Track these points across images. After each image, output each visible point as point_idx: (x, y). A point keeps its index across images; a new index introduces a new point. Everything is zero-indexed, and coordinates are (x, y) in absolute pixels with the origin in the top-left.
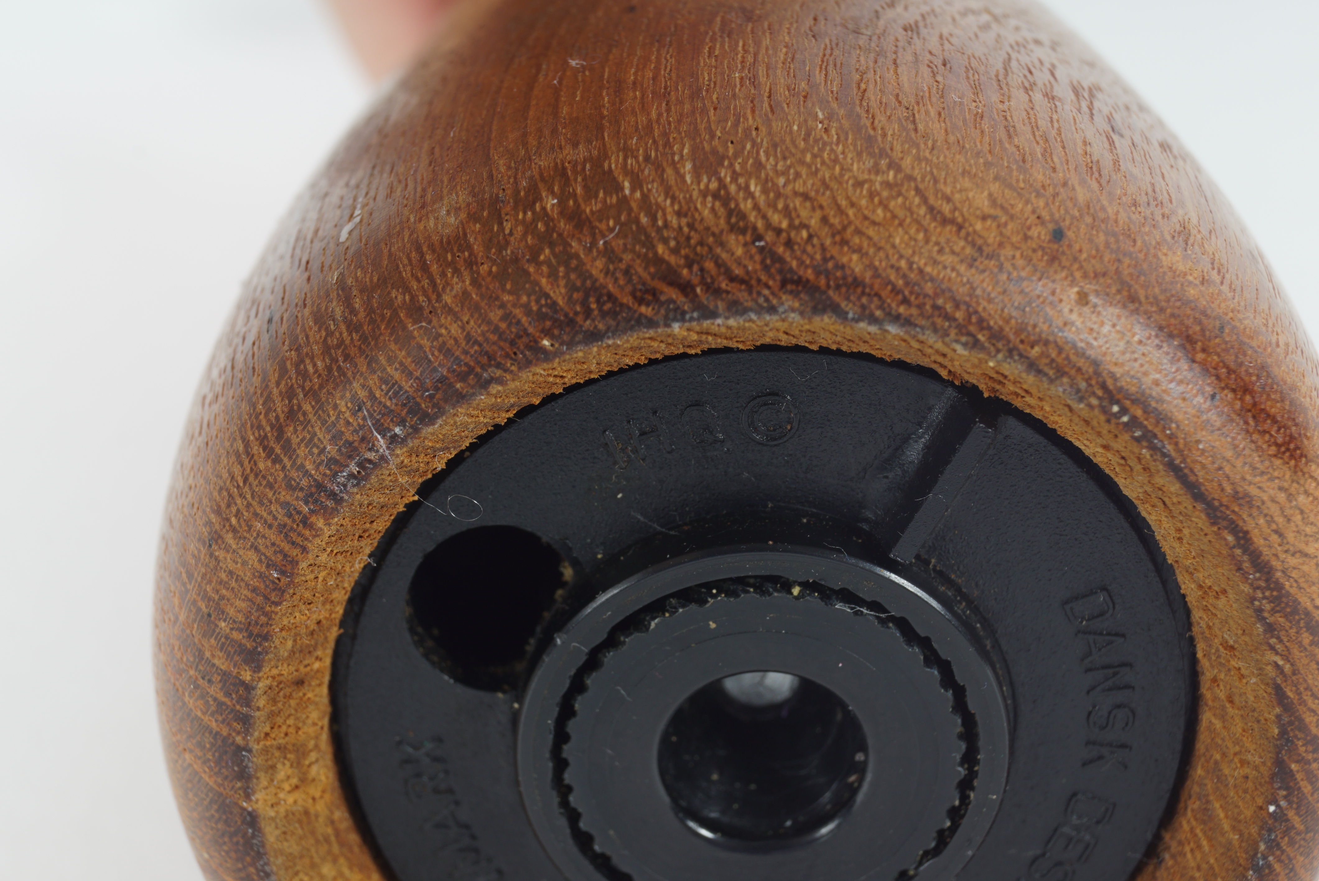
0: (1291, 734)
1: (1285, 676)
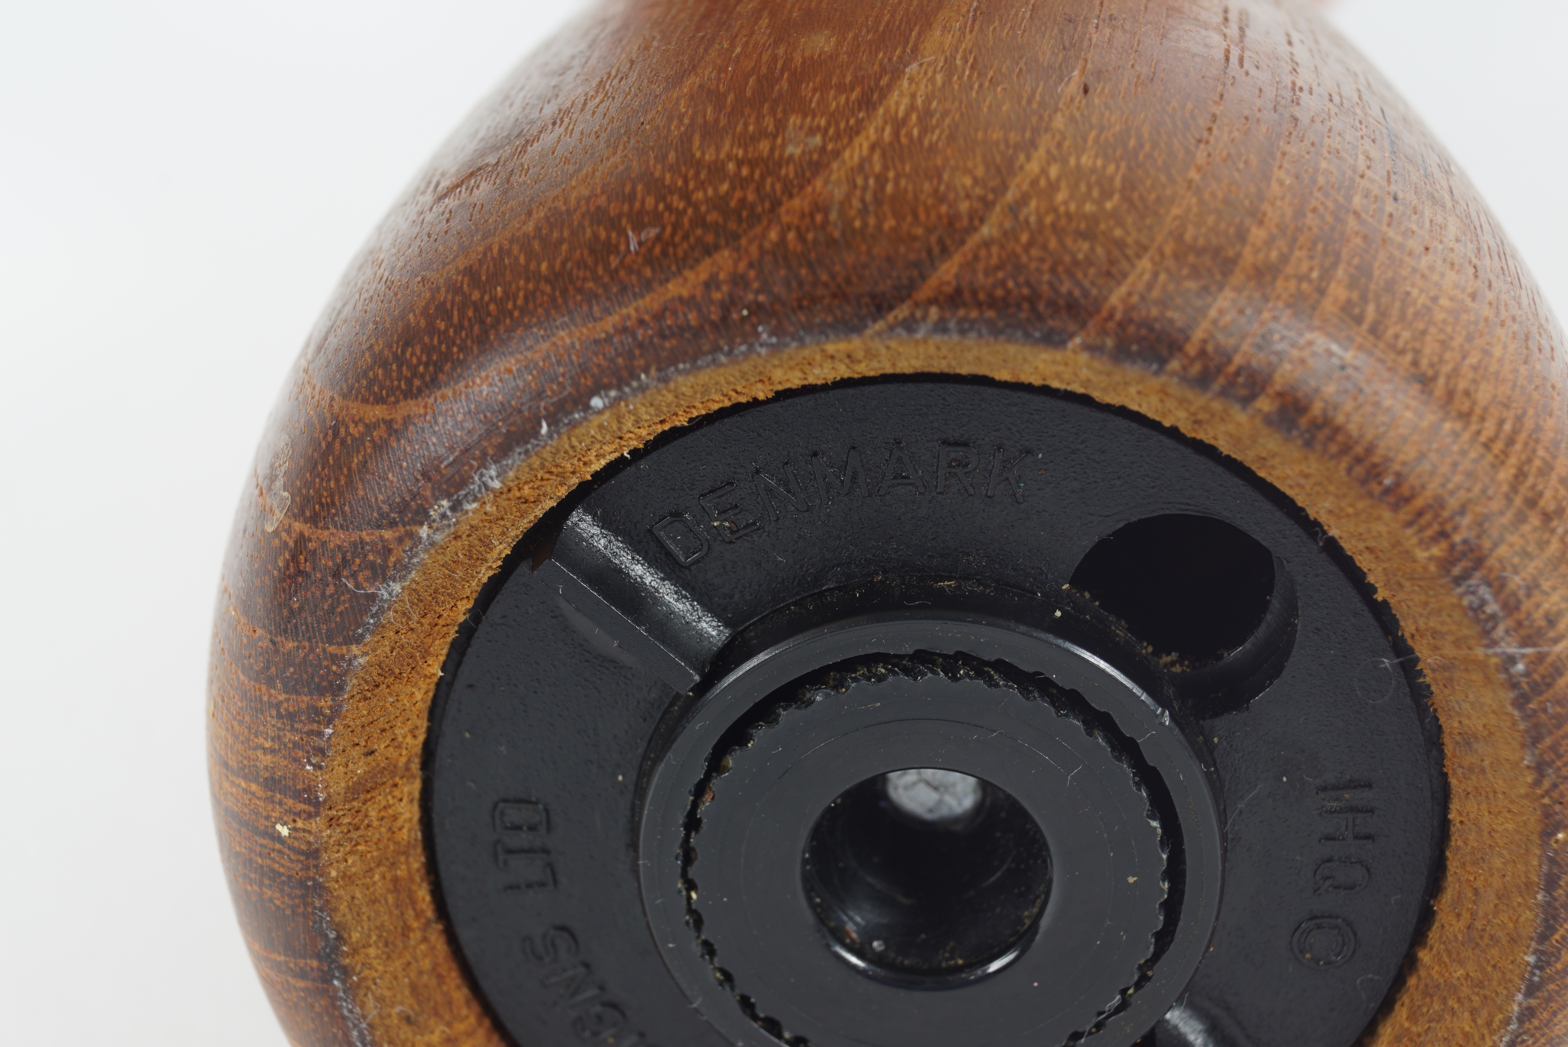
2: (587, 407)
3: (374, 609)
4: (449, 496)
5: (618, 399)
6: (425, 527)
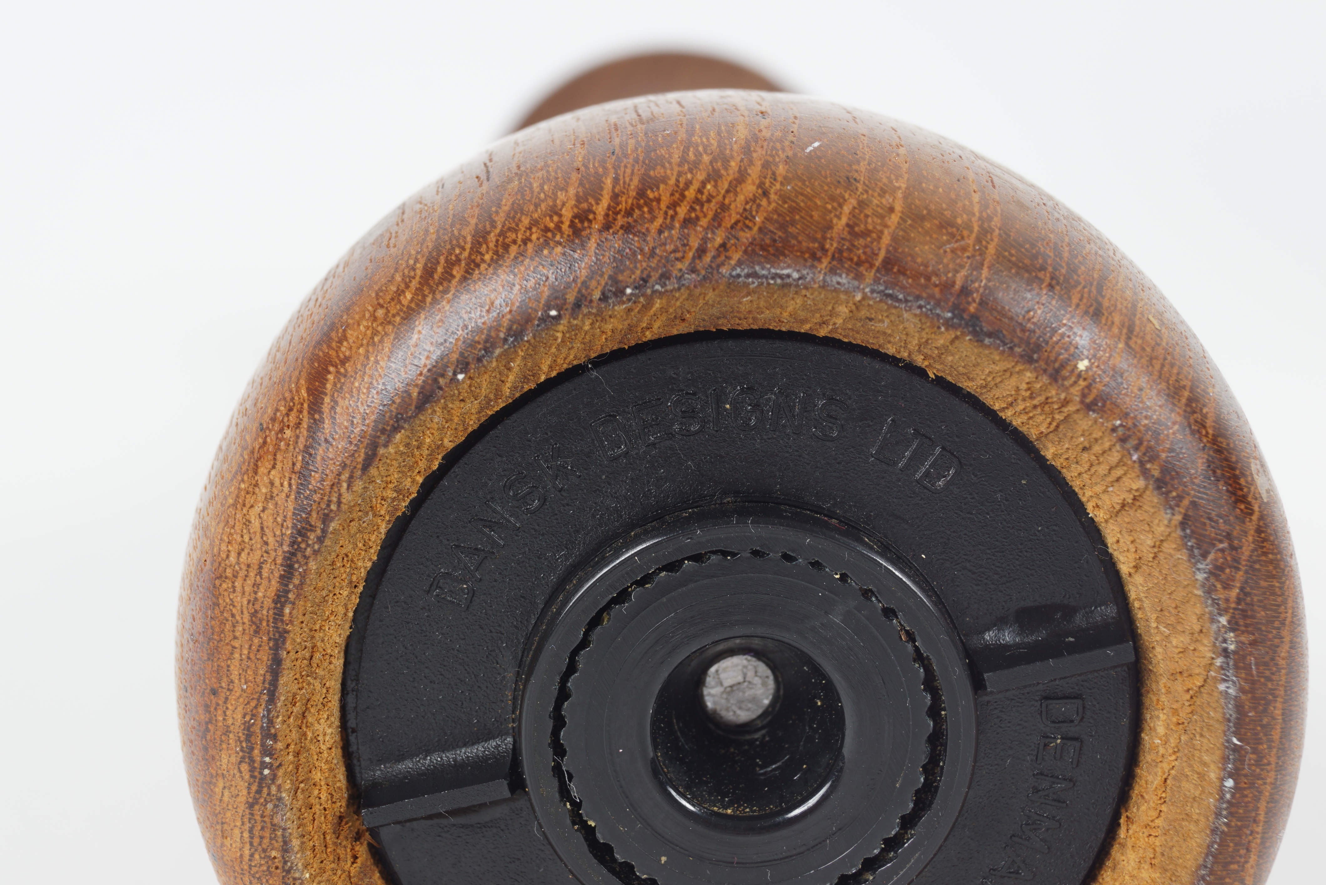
0: (391, 422)
1: (352, 472)
2: (1231, 775)
3: (1196, 552)
4: (1235, 652)
5: (1222, 798)
6: (1225, 623)
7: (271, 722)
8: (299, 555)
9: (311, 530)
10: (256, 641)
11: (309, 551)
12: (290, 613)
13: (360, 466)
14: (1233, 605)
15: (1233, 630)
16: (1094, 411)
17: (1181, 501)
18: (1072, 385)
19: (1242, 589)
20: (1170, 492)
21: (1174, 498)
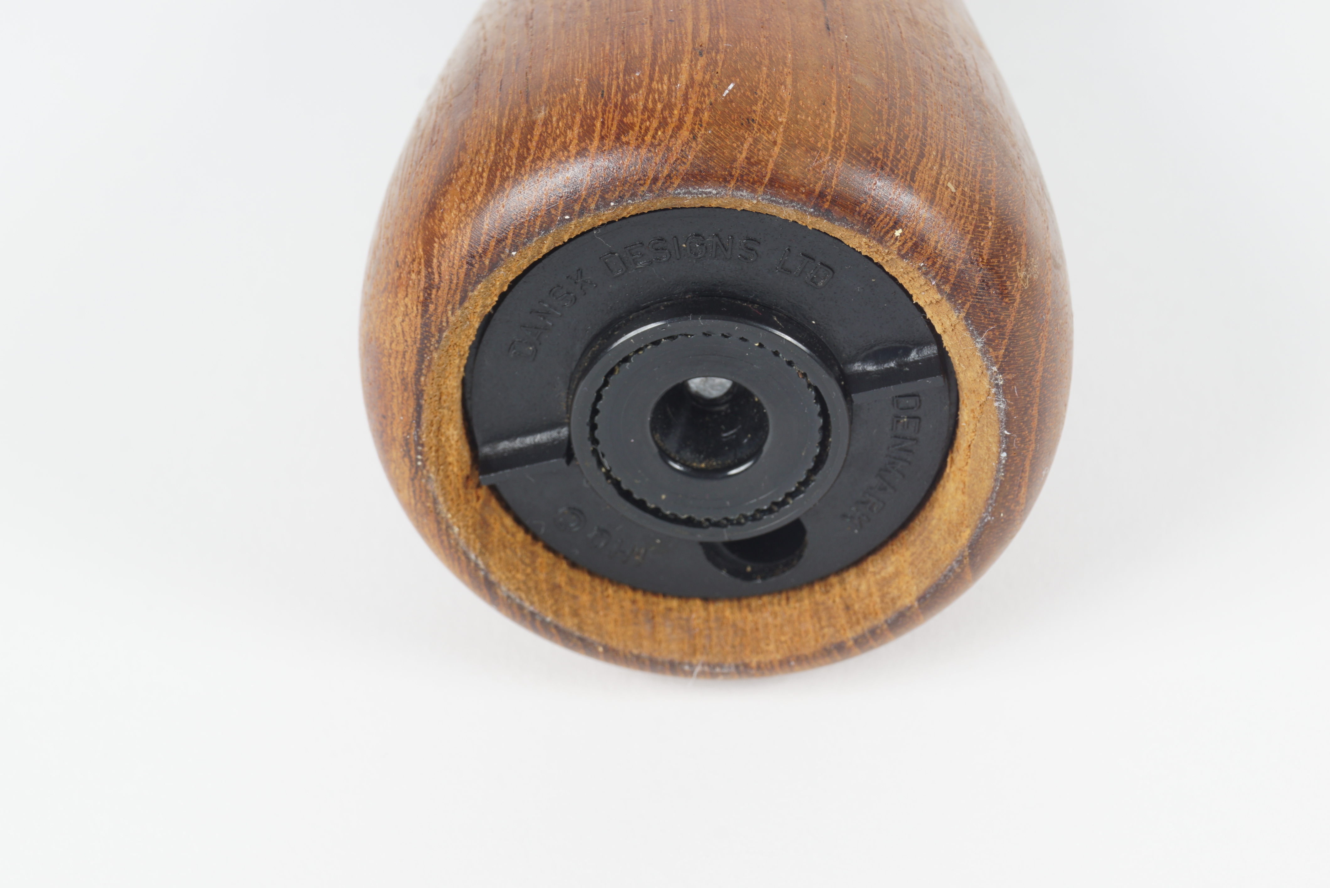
0: (474, 278)
1: (453, 306)
2: (1004, 450)
3: (975, 332)
4: (1003, 385)
5: (1000, 462)
6: (996, 370)
7: (419, 438)
8: (427, 350)
9: (432, 337)
10: (406, 394)
11: (432, 348)
12: (425, 381)
13: (458, 302)
14: (1001, 360)
15: (1001, 373)
16: (906, 259)
17: (964, 305)
18: (891, 245)
19: (1006, 350)
20: (958, 300)
21: (959, 304)
